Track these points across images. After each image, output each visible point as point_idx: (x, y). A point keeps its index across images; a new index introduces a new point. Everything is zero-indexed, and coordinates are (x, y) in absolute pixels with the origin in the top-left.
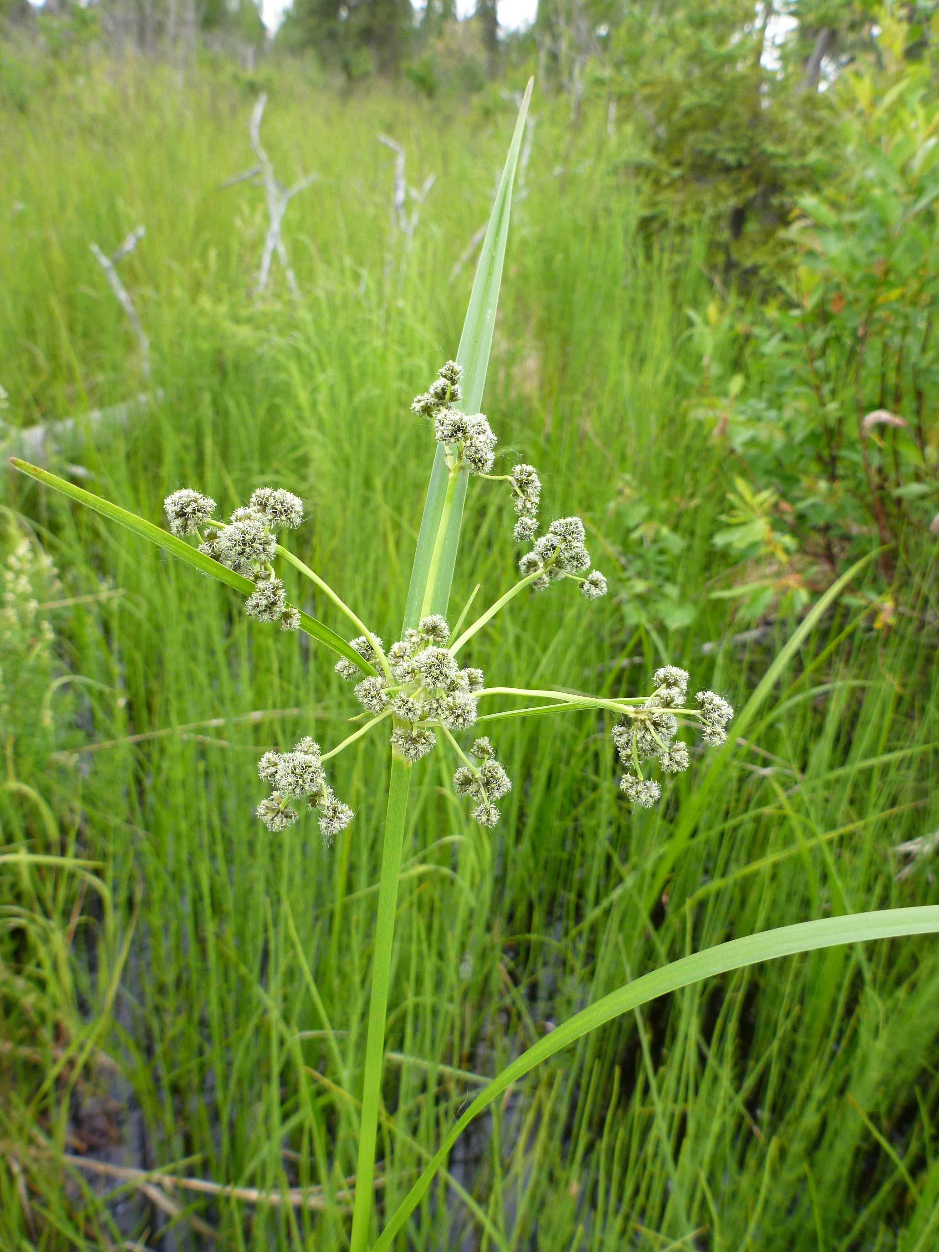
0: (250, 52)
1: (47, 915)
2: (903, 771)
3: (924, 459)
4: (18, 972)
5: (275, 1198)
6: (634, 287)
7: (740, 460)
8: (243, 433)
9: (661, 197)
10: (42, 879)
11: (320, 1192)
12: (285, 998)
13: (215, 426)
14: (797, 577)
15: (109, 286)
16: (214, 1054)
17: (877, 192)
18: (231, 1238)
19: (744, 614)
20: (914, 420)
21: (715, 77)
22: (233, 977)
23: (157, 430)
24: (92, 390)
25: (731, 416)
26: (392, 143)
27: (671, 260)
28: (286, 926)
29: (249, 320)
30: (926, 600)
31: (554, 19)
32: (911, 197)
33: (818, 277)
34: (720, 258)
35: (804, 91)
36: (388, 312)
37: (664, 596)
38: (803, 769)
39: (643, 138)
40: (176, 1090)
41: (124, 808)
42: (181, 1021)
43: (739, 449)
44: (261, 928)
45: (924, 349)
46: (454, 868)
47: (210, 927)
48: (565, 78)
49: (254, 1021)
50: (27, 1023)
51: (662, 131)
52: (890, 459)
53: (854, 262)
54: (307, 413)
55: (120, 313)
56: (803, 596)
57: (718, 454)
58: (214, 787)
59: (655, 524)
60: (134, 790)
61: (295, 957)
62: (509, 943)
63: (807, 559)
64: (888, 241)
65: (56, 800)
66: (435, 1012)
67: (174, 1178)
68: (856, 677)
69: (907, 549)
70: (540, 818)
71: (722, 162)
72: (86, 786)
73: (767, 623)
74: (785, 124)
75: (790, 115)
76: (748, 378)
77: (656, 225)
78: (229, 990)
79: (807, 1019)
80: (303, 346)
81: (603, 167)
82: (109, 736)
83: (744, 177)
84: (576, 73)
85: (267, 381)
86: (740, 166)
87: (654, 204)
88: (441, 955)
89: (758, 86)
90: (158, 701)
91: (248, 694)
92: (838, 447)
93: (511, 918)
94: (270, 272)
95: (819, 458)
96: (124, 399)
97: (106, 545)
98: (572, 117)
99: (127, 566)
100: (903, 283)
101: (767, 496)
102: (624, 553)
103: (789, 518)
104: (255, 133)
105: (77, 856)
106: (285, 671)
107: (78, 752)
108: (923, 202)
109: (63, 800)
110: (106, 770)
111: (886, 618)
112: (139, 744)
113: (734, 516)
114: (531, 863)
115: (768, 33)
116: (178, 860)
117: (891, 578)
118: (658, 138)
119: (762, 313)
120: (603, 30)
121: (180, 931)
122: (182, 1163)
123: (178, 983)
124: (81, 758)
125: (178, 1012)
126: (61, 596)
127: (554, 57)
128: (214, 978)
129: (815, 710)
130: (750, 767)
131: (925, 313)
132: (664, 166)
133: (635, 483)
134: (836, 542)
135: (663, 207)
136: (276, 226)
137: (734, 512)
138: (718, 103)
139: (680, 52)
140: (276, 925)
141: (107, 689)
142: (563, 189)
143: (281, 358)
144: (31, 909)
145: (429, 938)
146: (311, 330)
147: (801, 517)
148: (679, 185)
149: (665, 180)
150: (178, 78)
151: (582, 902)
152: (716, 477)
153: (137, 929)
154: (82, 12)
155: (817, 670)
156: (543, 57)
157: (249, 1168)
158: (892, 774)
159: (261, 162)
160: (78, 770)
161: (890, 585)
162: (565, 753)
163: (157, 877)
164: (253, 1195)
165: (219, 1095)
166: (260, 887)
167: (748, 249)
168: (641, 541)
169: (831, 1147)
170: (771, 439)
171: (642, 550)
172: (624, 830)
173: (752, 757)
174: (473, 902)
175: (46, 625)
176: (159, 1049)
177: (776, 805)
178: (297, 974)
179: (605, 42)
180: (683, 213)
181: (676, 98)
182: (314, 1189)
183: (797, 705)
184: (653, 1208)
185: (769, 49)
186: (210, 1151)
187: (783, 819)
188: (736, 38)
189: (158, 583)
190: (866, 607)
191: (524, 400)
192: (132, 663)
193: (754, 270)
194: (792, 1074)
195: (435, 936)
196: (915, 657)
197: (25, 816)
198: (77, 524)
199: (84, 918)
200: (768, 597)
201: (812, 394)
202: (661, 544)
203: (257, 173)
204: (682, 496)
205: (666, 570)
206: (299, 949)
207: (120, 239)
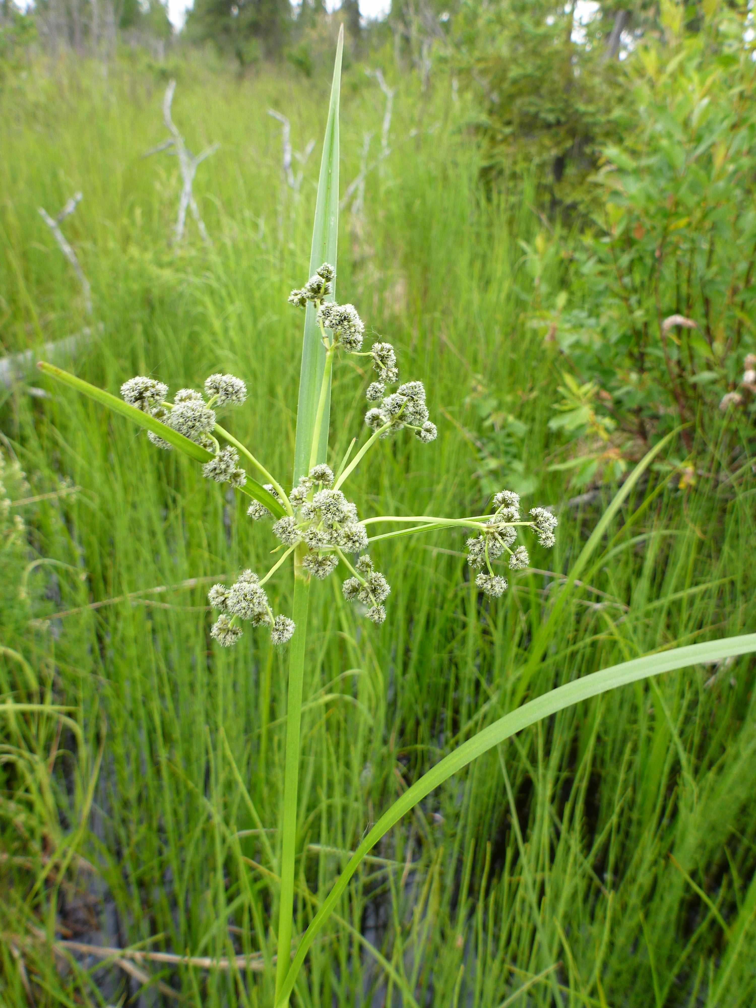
0: (160, 45)
1: (32, 750)
2: (706, 600)
3: (713, 352)
4: (10, 797)
5: (224, 963)
6: (478, 223)
7: (567, 360)
8: (169, 355)
9: (496, 151)
10: (27, 722)
11: (260, 957)
12: (226, 806)
13: (147, 351)
14: (616, 450)
15: (55, 242)
16: (170, 853)
17: (664, 143)
18: (191, 998)
19: (576, 482)
20: (703, 322)
21: (535, 53)
22: (183, 792)
23: (100, 357)
24: (46, 327)
25: (558, 325)
26: (279, 116)
27: (507, 201)
28: (224, 750)
29: (170, 264)
30: (719, 464)
31: (405, 10)
32: (693, 145)
33: (623, 211)
34: (547, 198)
35: (606, 60)
36: (282, 252)
37: (513, 471)
38: (628, 602)
39: (481, 103)
40: (141, 884)
41: (89, 661)
42: (143, 829)
43: (567, 351)
44: (203, 751)
45: (709, 264)
46: (355, 696)
47: (163, 754)
48: (416, 57)
49: (200, 826)
50: (19, 838)
51: (495, 97)
52: (686, 353)
53: (649, 198)
54: (221, 337)
55: (66, 263)
56: (622, 465)
57: (550, 355)
58: (160, 643)
59: (503, 413)
60: (97, 647)
61: (231, 771)
62: (403, 753)
63: (626, 435)
64: (675, 181)
65: (34, 657)
66: (345, 810)
67: (144, 953)
68: (667, 527)
69: (702, 425)
70: (422, 652)
71: (544, 120)
72: (57, 647)
73: (596, 488)
74: (593, 88)
75: (597, 81)
76: (572, 293)
77: (494, 173)
78: (180, 803)
79: (639, 799)
80: (215, 284)
81: (450, 127)
82: (75, 604)
83: (562, 132)
84: (425, 52)
85: (187, 313)
86: (559, 123)
87: (491, 157)
88: (348, 765)
89: (570, 59)
90: (111, 574)
91: (184, 565)
92: (645, 345)
93: (402, 733)
94: (185, 224)
95: (631, 355)
96: (72, 332)
97: (63, 451)
98: (423, 88)
99: (82, 468)
100: (689, 213)
101: (589, 388)
102: (480, 438)
103: (609, 404)
104: (167, 112)
105: (53, 703)
106: (213, 545)
107: (50, 619)
108: (702, 148)
109: (40, 658)
110: (73, 632)
111: (689, 480)
112: (98, 610)
113: (566, 405)
114: (416, 687)
115: (576, 15)
116: (134, 700)
117: (689, 447)
118: (492, 102)
119: (580, 241)
120: (445, 17)
121: (139, 759)
122: (149, 941)
123: (140, 798)
124: (52, 623)
125: (140, 822)
126: (30, 494)
127: (406, 39)
128: (168, 795)
129: (636, 555)
130: (586, 603)
131: (708, 238)
132: (498, 125)
133: (485, 381)
134: (647, 421)
135: (498, 159)
136: (188, 187)
137: (564, 401)
138: (538, 74)
139: (506, 33)
140: (215, 749)
141: (71, 569)
142: (418, 148)
143: (198, 294)
144: (19, 747)
145: (337, 752)
146: (220, 271)
147: (618, 402)
148: (511, 140)
149: (499, 137)
150: (103, 70)
151: (458, 717)
152: (550, 373)
153: (104, 758)
154: (22, 19)
155: (636, 523)
156: (397, 40)
157: (203, 942)
158: (697, 603)
159: (173, 135)
160: (50, 633)
161: (690, 452)
162: (439, 600)
163: (119, 716)
164: (207, 962)
165: (177, 886)
166: (201, 719)
167: (568, 190)
168: (493, 427)
169: (662, 898)
170: (591, 342)
171: (493, 435)
172: (488, 657)
173: (588, 595)
174: (371, 722)
175: (19, 520)
176: (126, 852)
177: (607, 632)
178: (233, 785)
179: (446, 26)
180: (515, 163)
181: (505, 71)
182: (255, 954)
183: (621, 552)
184: (523, 953)
185: (577, 28)
186: (171, 932)
187: (614, 643)
188: (550, 20)
189: (107, 480)
190: (671, 472)
191: (394, 319)
192: (89, 545)
193: (574, 206)
194: (630, 844)
195: (342, 750)
196: (712, 509)
197: (10, 672)
198: (40, 436)
199: (61, 751)
200: (594, 467)
201: (623, 304)
202: (508, 430)
203: (171, 145)
204: (524, 391)
205: (514, 450)
206: (234, 765)
207: (62, 203)
